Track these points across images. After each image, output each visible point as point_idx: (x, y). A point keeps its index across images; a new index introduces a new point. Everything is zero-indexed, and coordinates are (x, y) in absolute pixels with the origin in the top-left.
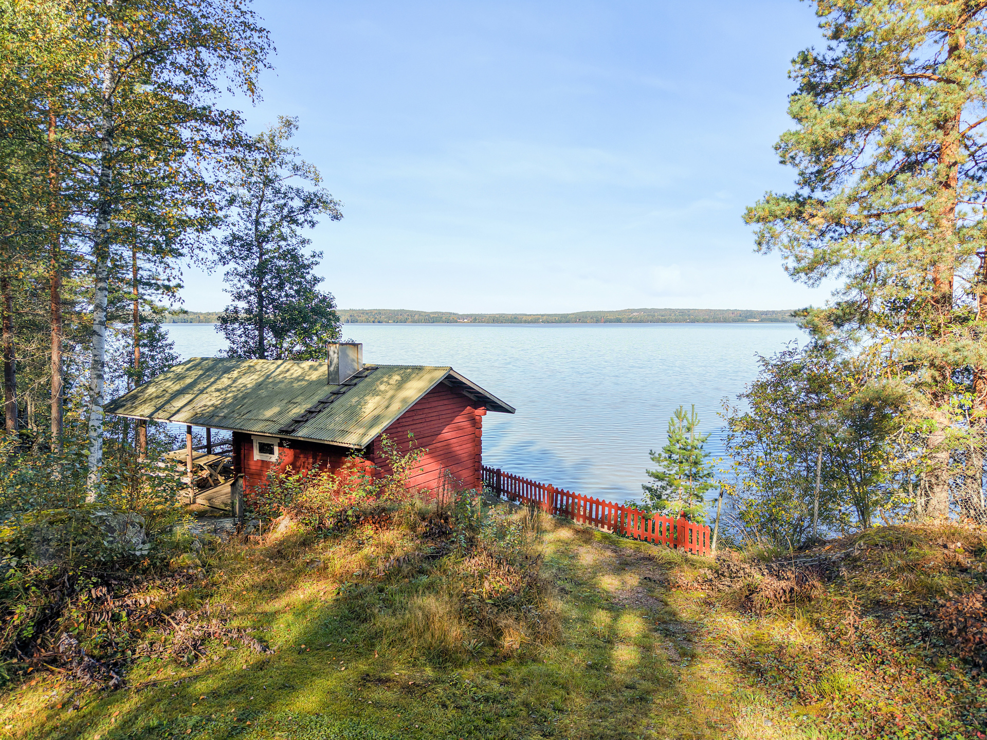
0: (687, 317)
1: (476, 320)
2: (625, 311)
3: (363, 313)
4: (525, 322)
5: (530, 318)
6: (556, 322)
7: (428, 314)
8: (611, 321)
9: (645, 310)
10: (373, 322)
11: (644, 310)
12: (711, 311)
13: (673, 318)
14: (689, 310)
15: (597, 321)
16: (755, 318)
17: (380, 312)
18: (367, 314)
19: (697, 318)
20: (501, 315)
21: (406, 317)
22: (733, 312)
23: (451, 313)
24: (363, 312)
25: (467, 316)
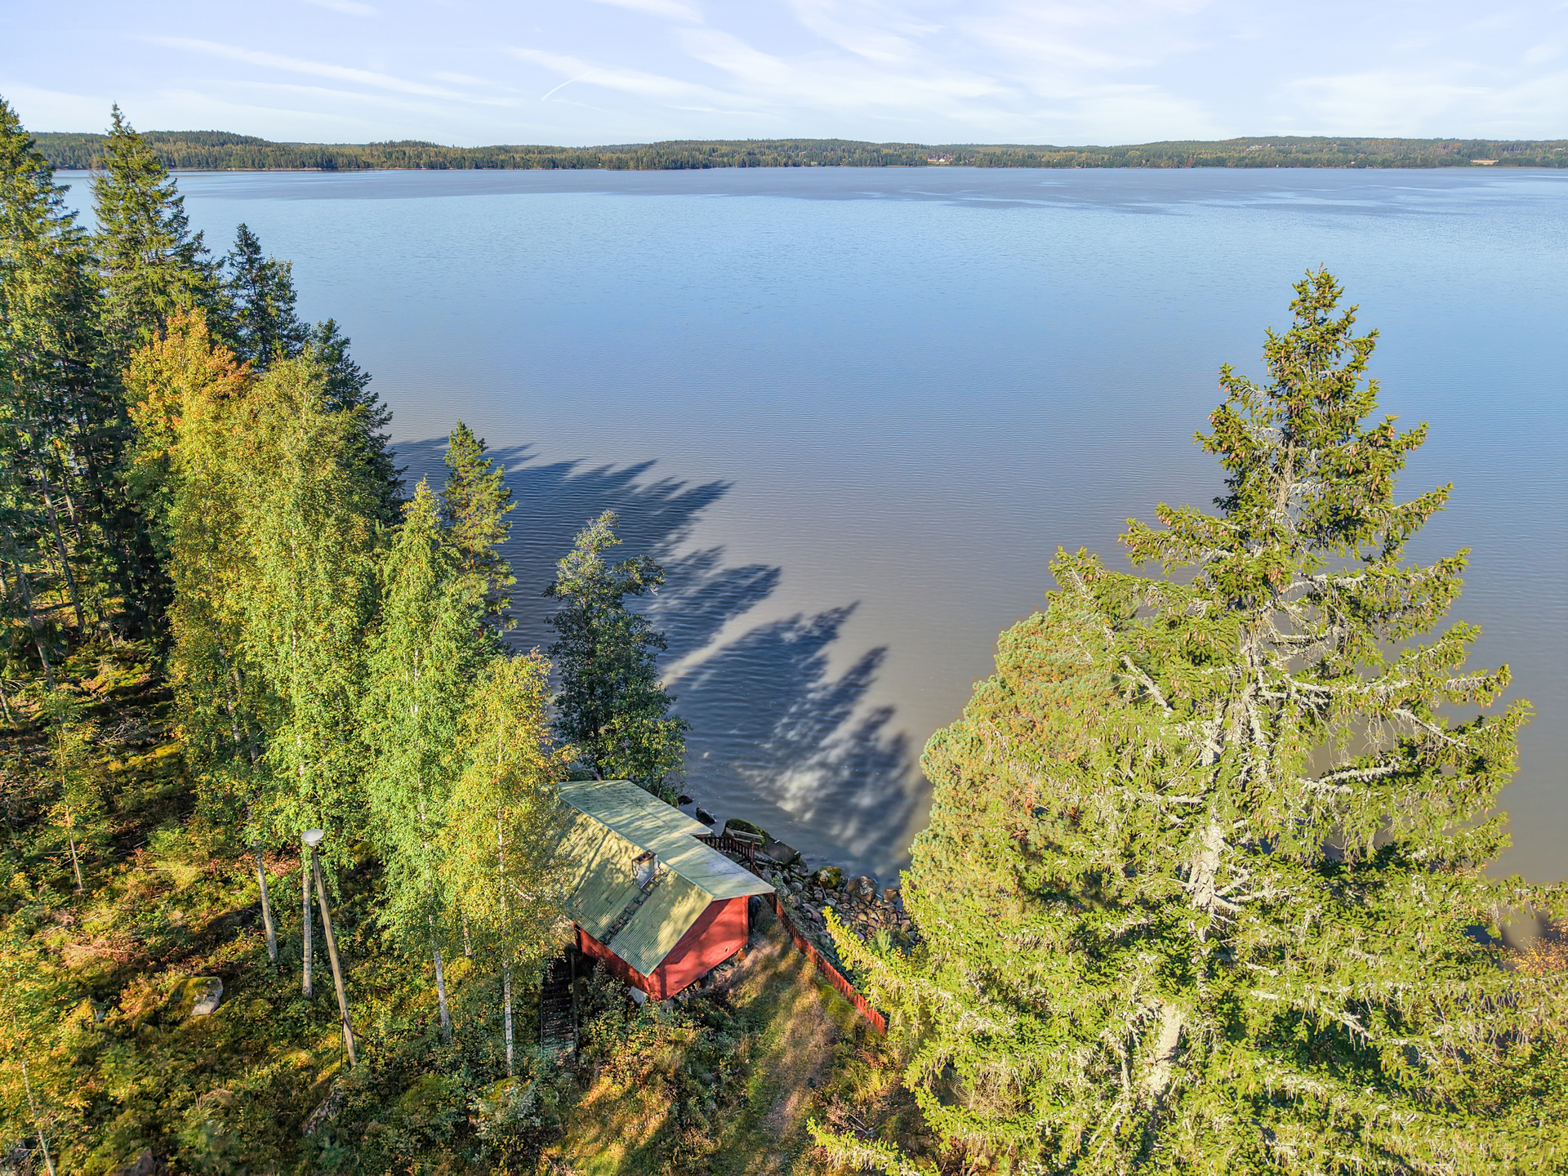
0: (1351, 156)
3: (768, 147)
10: (786, 165)
11: (1274, 140)
12: (1401, 141)
13: (1325, 156)
16: (1487, 157)
17: (796, 145)
18: (776, 148)
19: (1372, 158)
21: (840, 153)
22: (1447, 144)
23: (917, 146)
24: (770, 145)
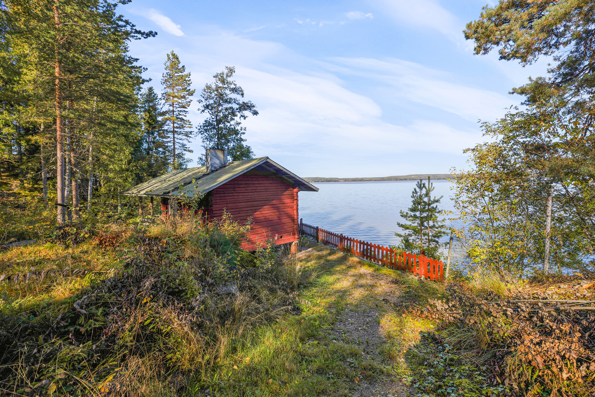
1: (346, 180)
2: (408, 176)
4: (366, 181)
5: (368, 179)
6: (379, 180)
7: (327, 179)
8: (402, 180)
9: (417, 175)
14: (436, 175)
15: (396, 180)
20: (356, 178)
25: (343, 179)
